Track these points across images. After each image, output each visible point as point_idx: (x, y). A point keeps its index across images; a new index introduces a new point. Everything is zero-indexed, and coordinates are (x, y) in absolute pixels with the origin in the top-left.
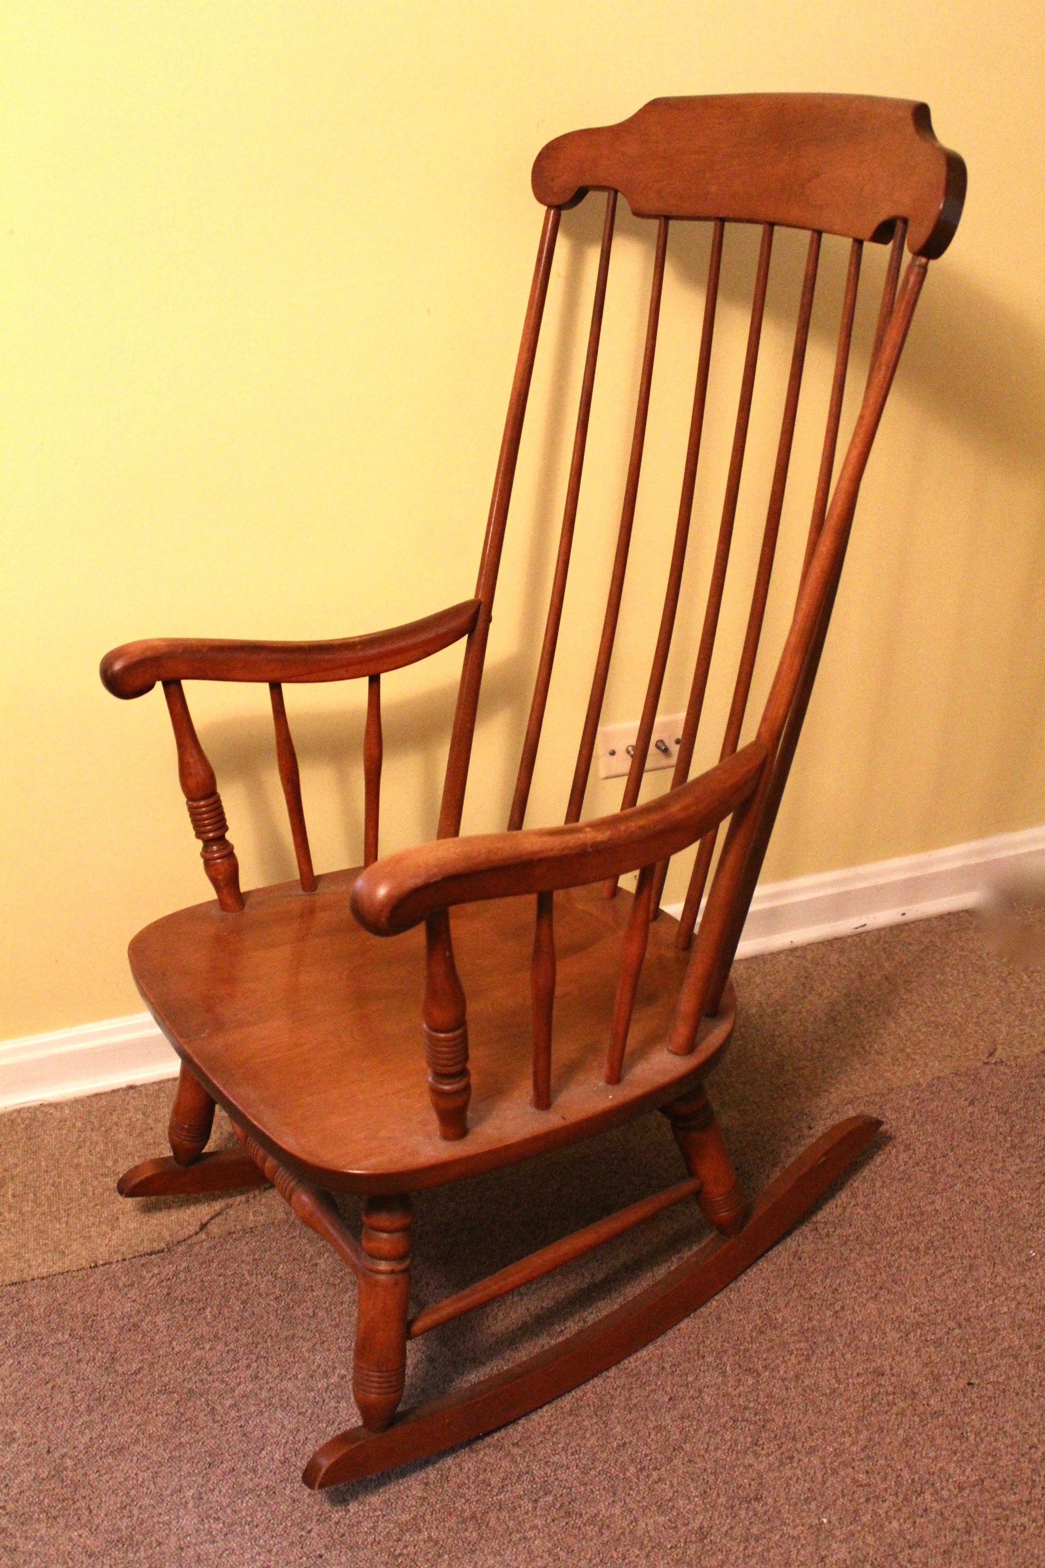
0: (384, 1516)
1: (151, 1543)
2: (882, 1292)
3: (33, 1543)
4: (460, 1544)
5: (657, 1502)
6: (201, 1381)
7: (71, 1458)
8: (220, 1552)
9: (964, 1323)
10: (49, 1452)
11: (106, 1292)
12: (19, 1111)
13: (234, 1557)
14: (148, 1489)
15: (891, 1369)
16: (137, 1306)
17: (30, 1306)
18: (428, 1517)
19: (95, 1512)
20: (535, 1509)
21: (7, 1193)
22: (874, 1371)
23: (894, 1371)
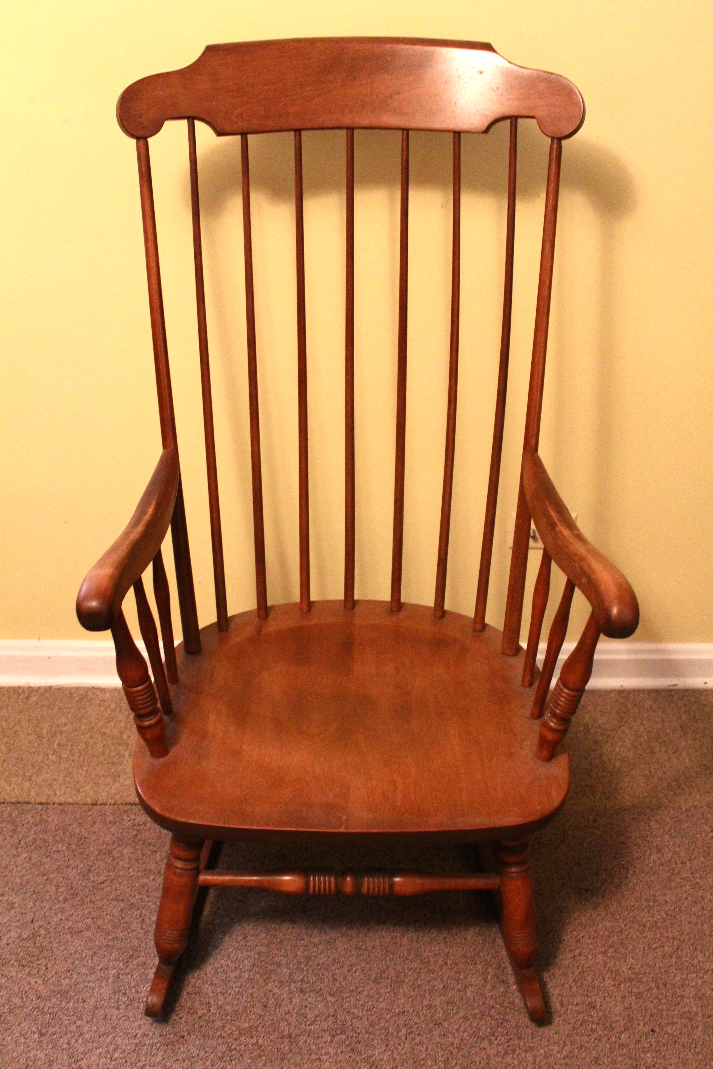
0: (232, 1020)
1: (78, 1000)
2: (610, 950)
3: (5, 979)
4: (276, 1052)
5: (414, 1059)
6: (141, 899)
7: (44, 929)
8: (120, 1016)
9: (661, 986)
10: (32, 921)
11: (97, 824)
12: (77, 689)
13: (127, 1023)
14: (87, 962)
15: (601, 1006)
16: (114, 838)
17: (47, 821)
18: (260, 1029)
19: (49, 969)
20: (331, 1041)
21: (55, 741)
22: (589, 1004)
23: (603, 1008)
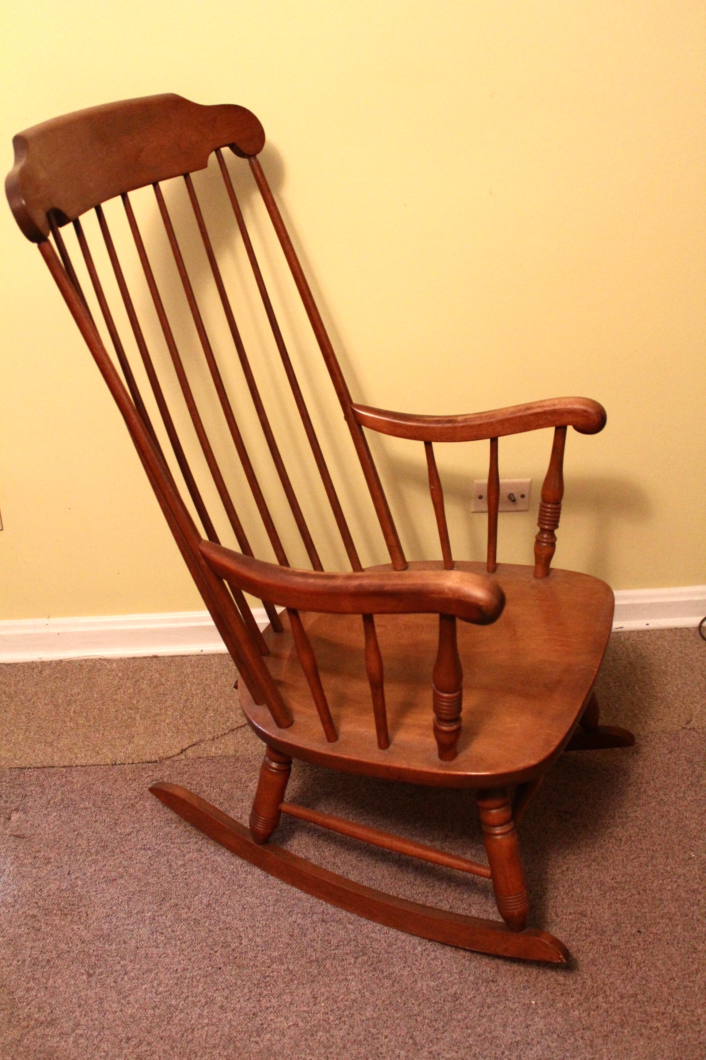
0: (263, 950)
1: (120, 941)
2: (593, 864)
3: (50, 927)
4: (306, 976)
5: (431, 972)
6: (166, 846)
7: (81, 880)
8: (160, 954)
9: (642, 892)
10: (69, 874)
11: (118, 781)
12: (86, 660)
13: (167, 959)
14: (123, 907)
15: (591, 914)
16: (135, 794)
17: (72, 782)
18: (289, 956)
19: (90, 916)
20: (355, 962)
21: (70, 710)
22: (581, 913)
23: (593, 915)
